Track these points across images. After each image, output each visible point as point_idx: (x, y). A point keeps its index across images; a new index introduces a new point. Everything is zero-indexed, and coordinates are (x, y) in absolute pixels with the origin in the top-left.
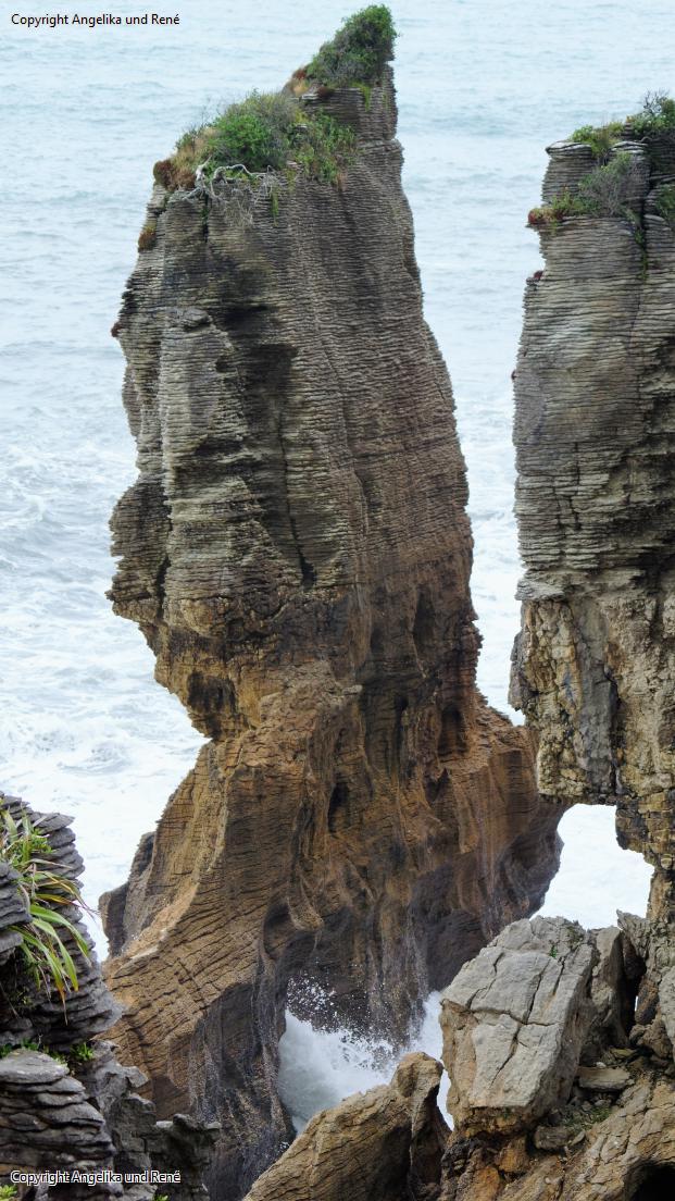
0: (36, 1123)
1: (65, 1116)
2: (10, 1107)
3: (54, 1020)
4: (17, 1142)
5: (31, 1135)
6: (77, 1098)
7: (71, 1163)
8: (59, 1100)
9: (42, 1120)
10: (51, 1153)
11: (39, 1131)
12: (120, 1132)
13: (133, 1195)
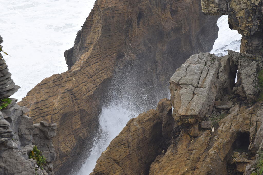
12: (21, 128)
13: (26, 148)
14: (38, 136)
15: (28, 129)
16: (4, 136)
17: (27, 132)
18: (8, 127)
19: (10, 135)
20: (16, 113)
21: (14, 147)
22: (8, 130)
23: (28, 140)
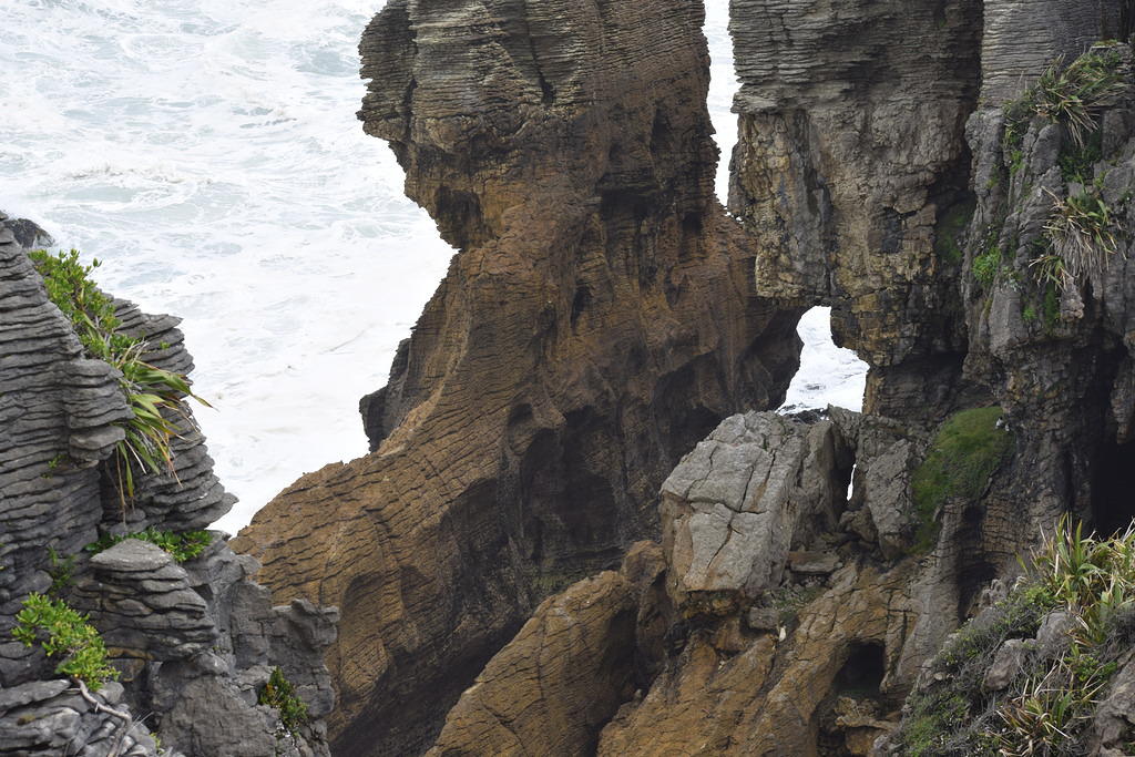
0: (141, 608)
1: (166, 602)
2: (117, 594)
3: (166, 511)
4: (126, 627)
5: (137, 620)
6: (180, 585)
7: (176, 645)
8: (162, 586)
9: (147, 605)
10: (158, 637)
11: (145, 616)
12: (237, 617)
13: (251, 675)
14: (285, 640)
15: (257, 620)
16: (191, 637)
17: (254, 628)
18: (202, 613)
19: (209, 636)
20: (224, 573)
21: (216, 671)
22: (201, 622)
23: (258, 650)
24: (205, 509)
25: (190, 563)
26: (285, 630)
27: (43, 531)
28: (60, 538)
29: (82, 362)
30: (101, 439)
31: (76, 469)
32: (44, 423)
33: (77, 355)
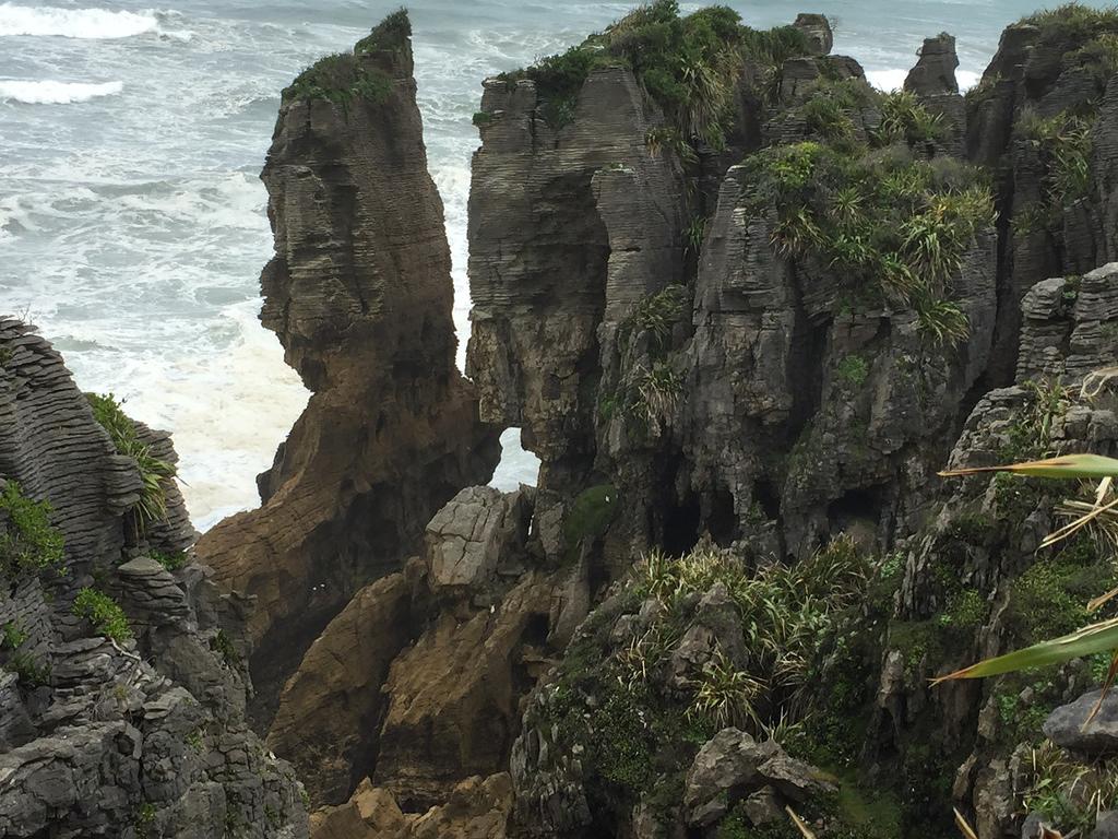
0: (147, 596)
1: (160, 592)
2: (133, 588)
3: (161, 541)
4: (137, 607)
5: (144, 603)
6: (169, 583)
7: (166, 617)
8: (159, 584)
9: (150, 594)
10: (156, 613)
11: (147, 601)
12: (200, 601)
13: (207, 634)
14: (227, 613)
15: (211, 603)
16: (175, 613)
18: (181, 599)
19: (184, 612)
20: (193, 576)
21: (188, 632)
22: (181, 604)
23: (211, 620)
24: (183, 540)
25: (175, 570)
26: (226, 609)
27: (90, 552)
28: (100, 556)
29: (116, 457)
30: (125, 500)
31: (111, 517)
32: (92, 491)
33: (113, 453)
